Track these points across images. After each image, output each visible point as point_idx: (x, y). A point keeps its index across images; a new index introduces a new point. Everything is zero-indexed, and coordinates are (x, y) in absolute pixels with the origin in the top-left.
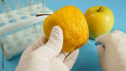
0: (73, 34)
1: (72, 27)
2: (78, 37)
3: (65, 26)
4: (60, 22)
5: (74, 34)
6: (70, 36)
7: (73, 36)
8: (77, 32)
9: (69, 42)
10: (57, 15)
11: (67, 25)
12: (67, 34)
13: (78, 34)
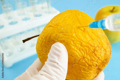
0: (84, 47)
1: (78, 37)
2: (94, 50)
3: (67, 39)
4: (57, 35)
5: (86, 46)
6: (81, 52)
7: (86, 51)
8: (89, 43)
9: (83, 63)
10: (50, 28)
11: (69, 36)
12: (74, 50)
13: (92, 44)
